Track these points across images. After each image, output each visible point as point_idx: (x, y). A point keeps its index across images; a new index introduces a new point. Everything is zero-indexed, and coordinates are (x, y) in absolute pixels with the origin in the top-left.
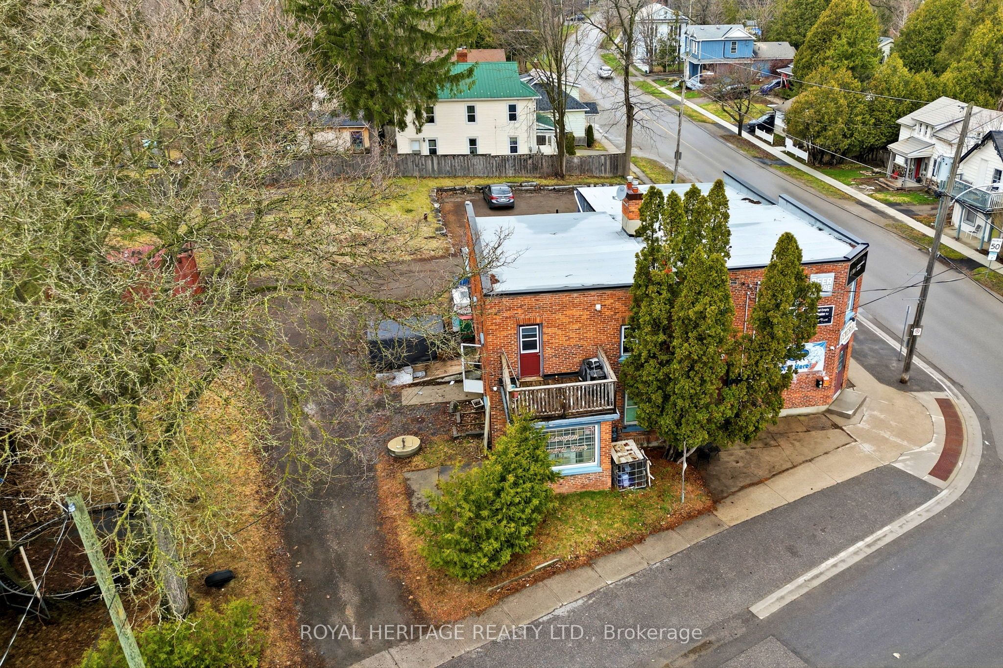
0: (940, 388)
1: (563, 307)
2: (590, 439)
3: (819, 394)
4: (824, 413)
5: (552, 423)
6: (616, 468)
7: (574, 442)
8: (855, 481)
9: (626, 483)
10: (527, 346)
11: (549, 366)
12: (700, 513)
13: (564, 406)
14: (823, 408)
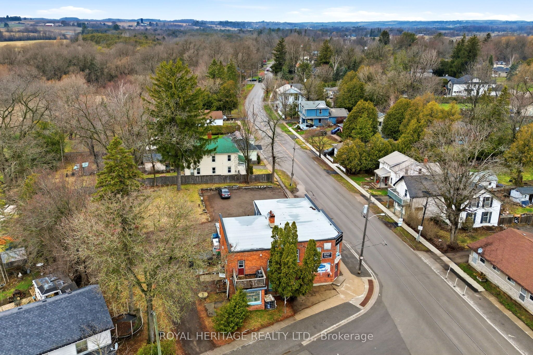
0: (370, 276)
1: (251, 255)
2: (259, 294)
3: (329, 279)
4: (331, 285)
5: (248, 290)
6: (266, 303)
7: (254, 295)
8: (337, 307)
9: (269, 307)
10: (240, 266)
11: (247, 272)
12: (290, 316)
13: (251, 285)
14: (331, 283)
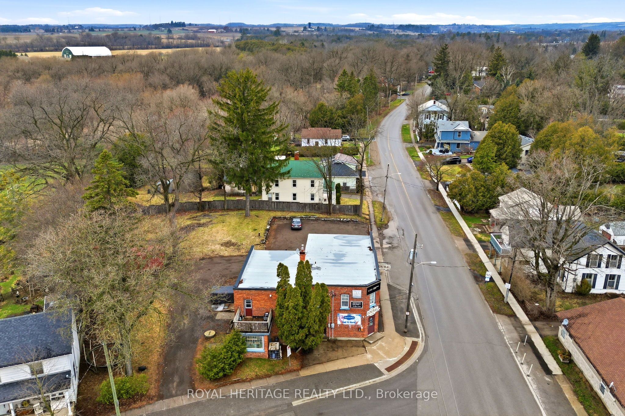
0: (418, 337)
1: (259, 295)
2: (261, 341)
3: (360, 334)
4: (362, 341)
5: (247, 334)
6: (270, 353)
7: (256, 341)
8: (356, 368)
9: (274, 357)
10: (248, 306)
11: (255, 313)
12: (295, 371)
13: (251, 329)
14: (363, 339)
